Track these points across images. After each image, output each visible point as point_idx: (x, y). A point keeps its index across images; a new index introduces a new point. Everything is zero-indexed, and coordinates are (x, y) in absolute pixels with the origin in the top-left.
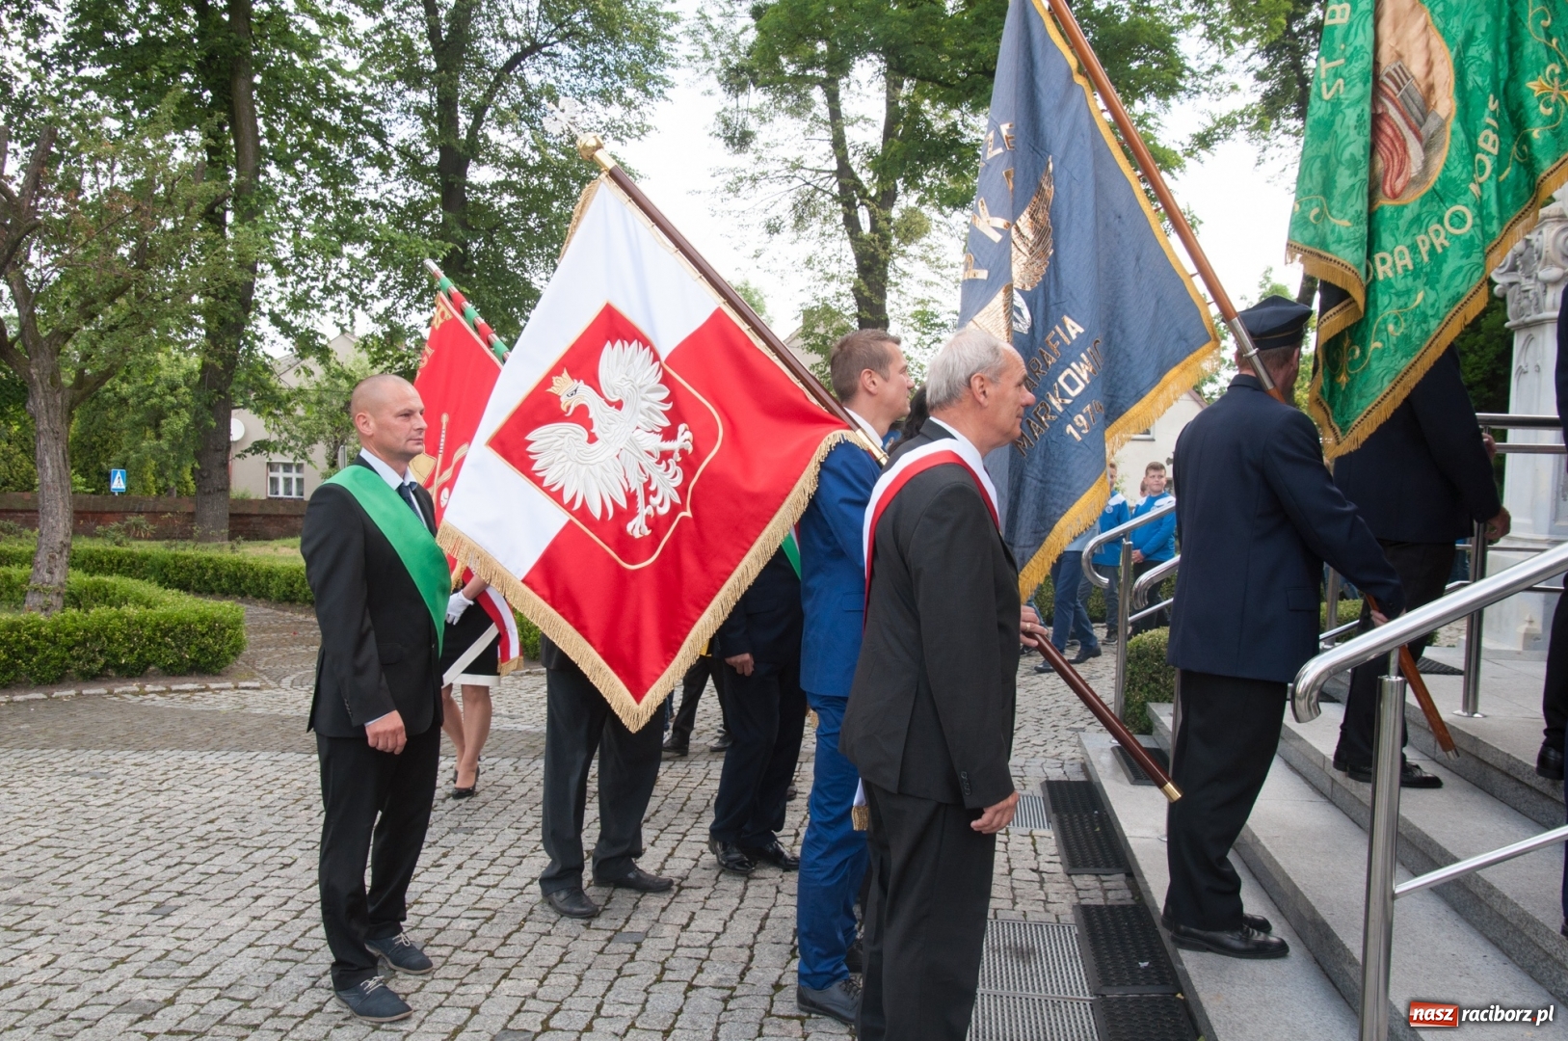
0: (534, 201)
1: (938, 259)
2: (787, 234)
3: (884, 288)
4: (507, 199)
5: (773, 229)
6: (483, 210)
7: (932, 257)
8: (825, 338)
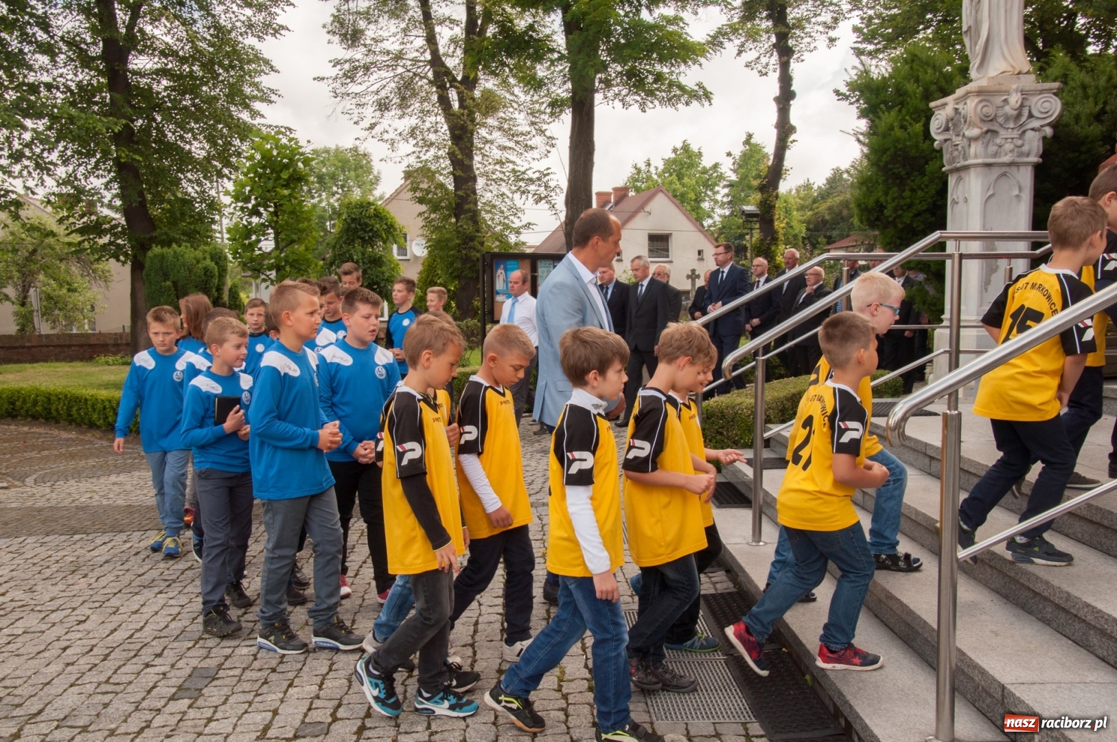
0: (185, 84)
1: (511, 129)
2: (395, 112)
3: (472, 151)
4: (165, 82)
5: (383, 106)
6: (147, 93)
7: (507, 127)
8: (428, 191)
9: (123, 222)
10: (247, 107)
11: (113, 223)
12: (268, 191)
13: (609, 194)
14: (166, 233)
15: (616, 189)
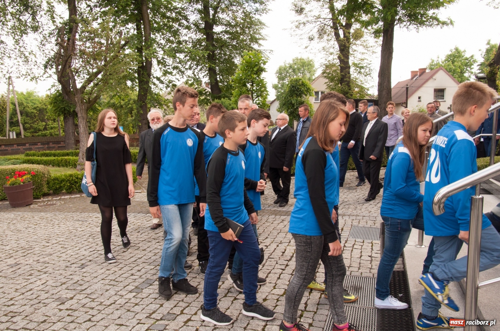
0: (234, 36)
1: (366, 45)
2: (316, 40)
3: (348, 56)
4: (226, 36)
5: (311, 39)
6: (219, 40)
7: (365, 44)
8: (329, 74)
9: (210, 90)
10: (257, 42)
11: (206, 91)
12: (248, 76)
13: (417, 72)
14: (224, 94)
15: (420, 69)
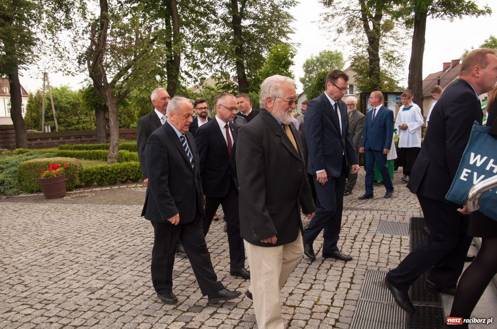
0: (262, 29)
1: (397, 37)
2: (345, 32)
3: (378, 48)
4: (254, 30)
5: (340, 31)
6: (247, 34)
7: (395, 36)
8: (357, 66)
9: (237, 84)
10: (285, 36)
11: (234, 84)
12: (276, 69)
13: (449, 63)
14: (252, 88)
15: (453, 61)
